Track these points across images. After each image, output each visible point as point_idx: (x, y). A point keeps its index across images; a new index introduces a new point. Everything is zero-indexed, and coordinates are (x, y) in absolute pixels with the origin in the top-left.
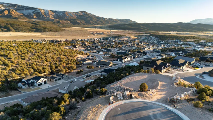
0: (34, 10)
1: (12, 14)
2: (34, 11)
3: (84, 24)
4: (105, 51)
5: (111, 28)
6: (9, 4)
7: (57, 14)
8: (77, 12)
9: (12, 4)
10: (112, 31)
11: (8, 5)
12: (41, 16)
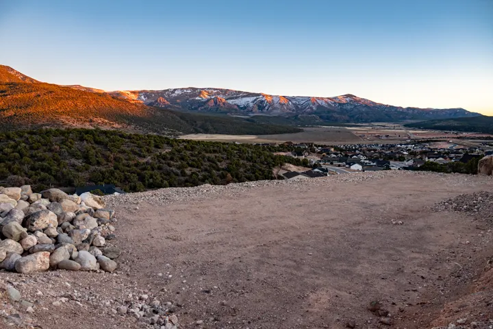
0: (255, 98)
1: (219, 105)
2: (255, 100)
3: (348, 121)
4: (372, 164)
5: (410, 127)
6: (217, 89)
7: (294, 102)
8: (335, 98)
9: (221, 90)
10: (411, 131)
11: (216, 91)
12: (266, 108)
